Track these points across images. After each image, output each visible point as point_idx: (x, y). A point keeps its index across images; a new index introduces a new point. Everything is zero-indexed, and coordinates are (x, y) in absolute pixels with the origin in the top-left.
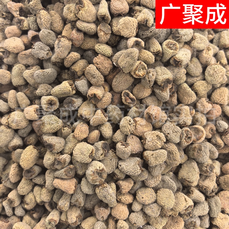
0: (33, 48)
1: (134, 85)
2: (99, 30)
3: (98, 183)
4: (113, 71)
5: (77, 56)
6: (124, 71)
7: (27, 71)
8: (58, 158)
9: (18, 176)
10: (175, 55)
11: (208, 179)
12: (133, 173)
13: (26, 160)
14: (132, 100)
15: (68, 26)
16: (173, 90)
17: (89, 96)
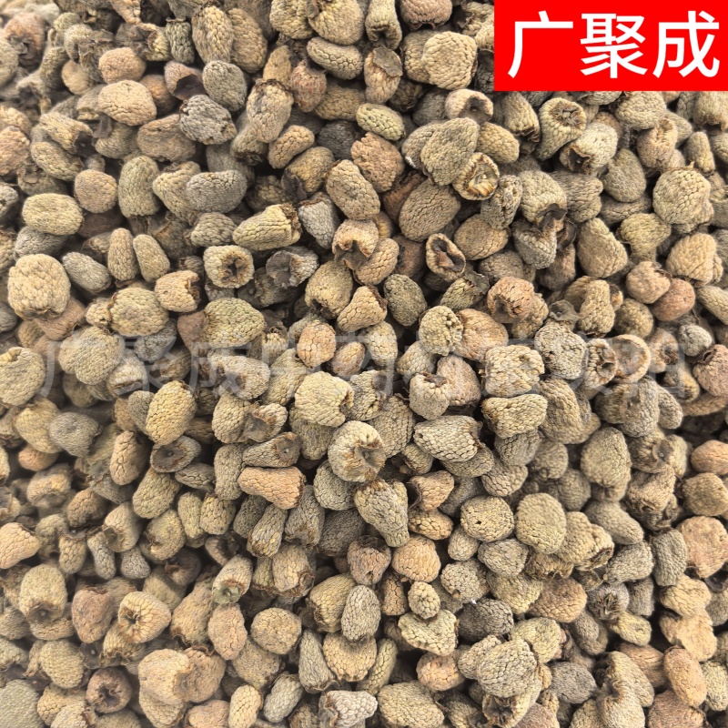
0: (182, 111)
1: (459, 220)
2: (369, 67)
3: (362, 479)
4: (404, 180)
5: (307, 136)
6: (436, 180)
7: (165, 175)
8: (255, 411)
9: (134, 467)
10: (574, 141)
11: (655, 482)
12: (454, 455)
13: (163, 419)
14: (454, 262)
15: (281, 53)
16: (567, 237)
17: (338, 247)
